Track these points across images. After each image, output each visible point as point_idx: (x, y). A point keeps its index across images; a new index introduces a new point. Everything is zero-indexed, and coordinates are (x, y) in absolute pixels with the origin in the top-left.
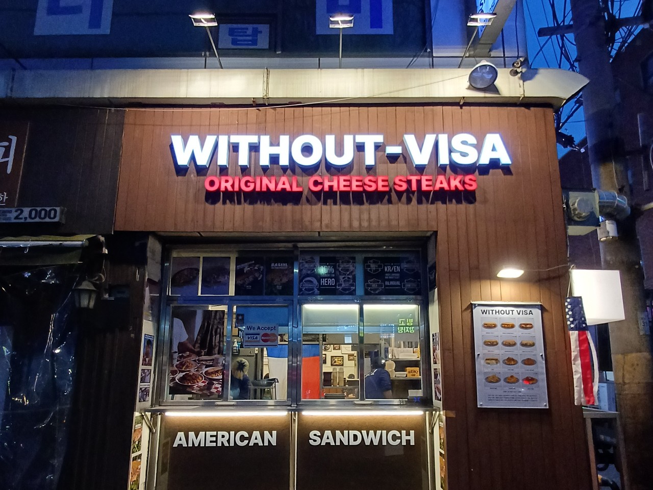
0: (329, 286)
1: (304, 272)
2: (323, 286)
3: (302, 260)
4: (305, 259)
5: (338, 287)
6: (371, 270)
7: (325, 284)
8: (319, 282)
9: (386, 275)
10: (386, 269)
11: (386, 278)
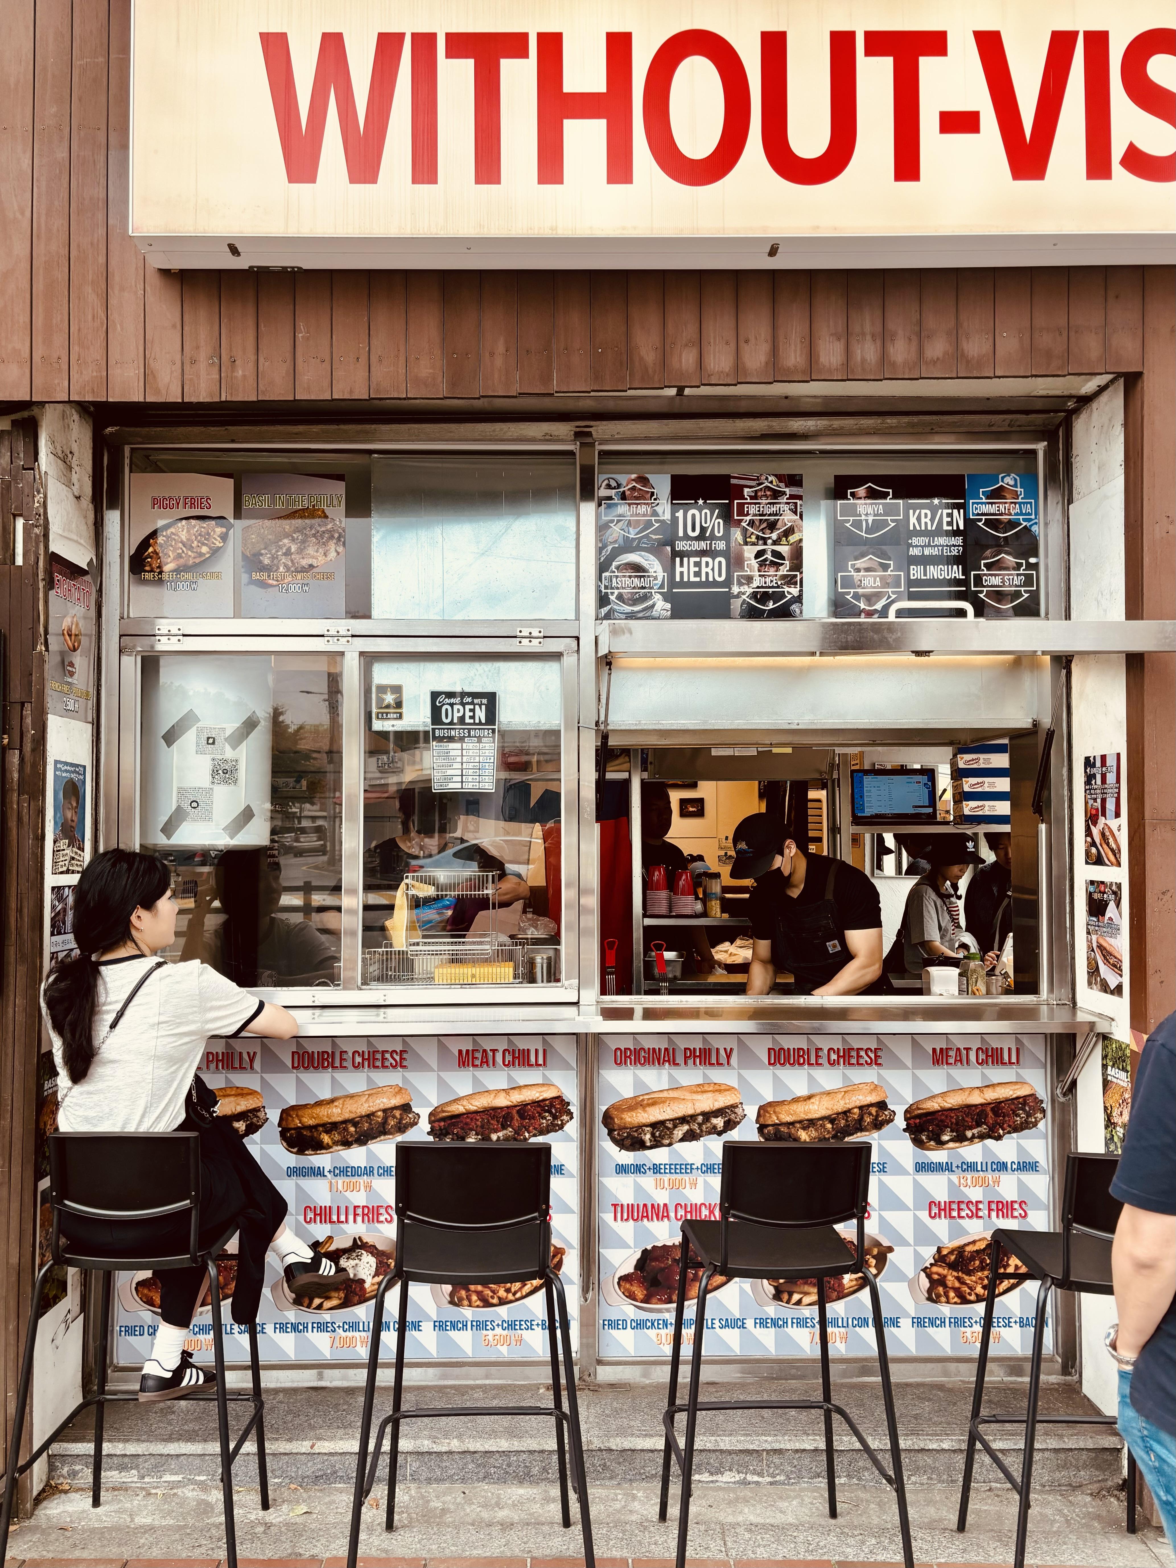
0: (707, 584)
1: (616, 532)
2: (682, 584)
3: (609, 486)
4: (619, 486)
5: (735, 589)
6: (857, 524)
7: (692, 579)
8: (670, 570)
9: (915, 541)
10: (913, 520)
11: (914, 552)
